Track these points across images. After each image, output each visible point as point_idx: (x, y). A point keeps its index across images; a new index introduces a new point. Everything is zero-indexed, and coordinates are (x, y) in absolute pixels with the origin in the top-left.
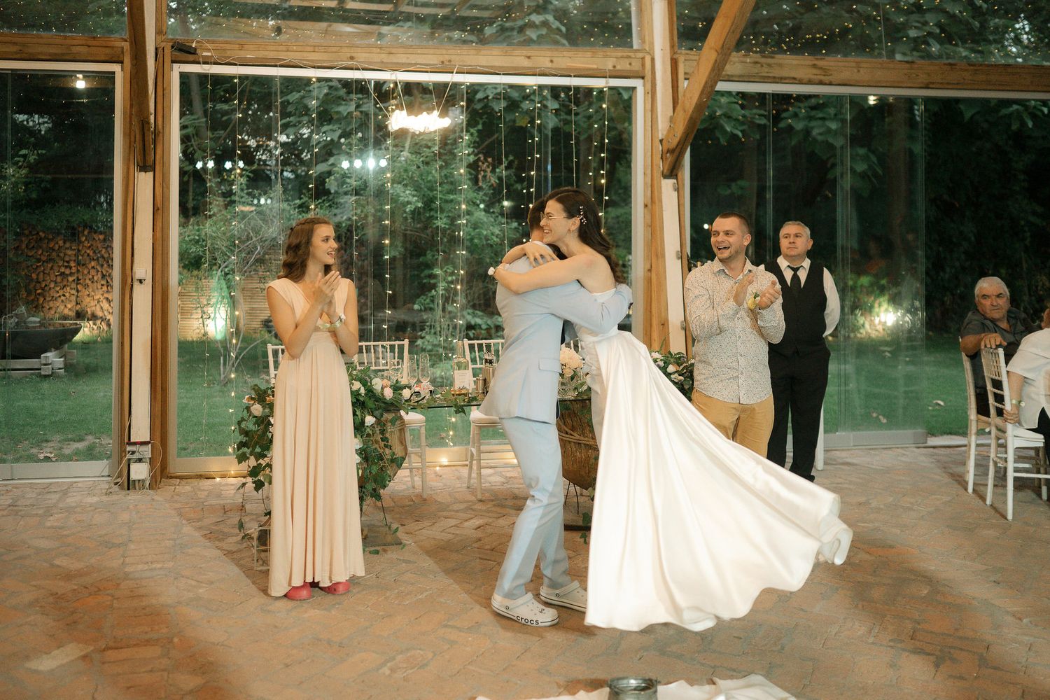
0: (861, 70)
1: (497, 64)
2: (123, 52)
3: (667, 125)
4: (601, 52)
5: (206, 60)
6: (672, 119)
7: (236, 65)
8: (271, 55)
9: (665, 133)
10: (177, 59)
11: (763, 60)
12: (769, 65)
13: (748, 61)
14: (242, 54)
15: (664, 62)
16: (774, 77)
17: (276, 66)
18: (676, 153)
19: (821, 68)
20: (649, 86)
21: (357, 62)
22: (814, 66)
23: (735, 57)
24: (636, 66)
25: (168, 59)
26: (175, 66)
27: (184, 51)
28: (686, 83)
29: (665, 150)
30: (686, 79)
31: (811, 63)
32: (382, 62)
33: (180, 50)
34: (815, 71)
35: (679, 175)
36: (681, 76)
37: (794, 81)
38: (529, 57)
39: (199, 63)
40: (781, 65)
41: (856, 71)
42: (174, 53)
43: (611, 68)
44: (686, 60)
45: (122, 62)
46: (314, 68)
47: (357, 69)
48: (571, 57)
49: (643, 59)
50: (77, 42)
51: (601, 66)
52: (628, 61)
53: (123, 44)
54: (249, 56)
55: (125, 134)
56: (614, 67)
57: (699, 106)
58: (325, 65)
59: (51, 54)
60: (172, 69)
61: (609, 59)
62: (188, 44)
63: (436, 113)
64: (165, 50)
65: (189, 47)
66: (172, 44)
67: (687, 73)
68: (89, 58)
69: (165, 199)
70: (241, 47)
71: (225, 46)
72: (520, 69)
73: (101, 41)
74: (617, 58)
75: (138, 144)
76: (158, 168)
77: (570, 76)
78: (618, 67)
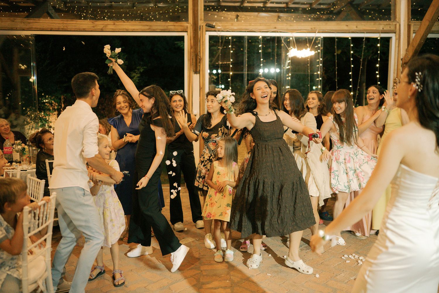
1: (334, 29)
2: (187, 28)
3: (405, 53)
4: (377, 22)
5: (219, 30)
6: (407, 50)
7: (230, 32)
8: (243, 27)
9: (404, 56)
10: (208, 30)
14: (233, 27)
15: (404, 26)
17: (245, 32)
20: (398, 36)
21: (278, 29)
24: (392, 28)
25: (204, 30)
26: (207, 32)
27: (211, 27)
28: (414, 35)
29: (403, 63)
30: (414, 33)
32: (288, 29)
33: (209, 26)
36: (412, 32)
38: (347, 26)
39: (216, 31)
42: (207, 28)
43: (381, 29)
44: (414, 25)
45: (187, 32)
46: (260, 32)
47: (278, 32)
48: (364, 25)
49: (396, 25)
50: (170, 24)
51: (378, 29)
52: (389, 26)
53: (187, 25)
54: (235, 28)
55: (188, 60)
56: (383, 29)
57: (419, 45)
58: (265, 31)
59: (161, 29)
60: (206, 34)
61: (381, 25)
62: (212, 24)
63: (309, 49)
64: (203, 26)
65: (213, 25)
66: (205, 24)
67: (414, 31)
68: (175, 31)
69: (204, 84)
70: (232, 25)
71: (226, 24)
72: (343, 30)
73: (179, 23)
74: (384, 25)
75: (194, 64)
76: (201, 72)
77: (364, 33)
78: (385, 29)
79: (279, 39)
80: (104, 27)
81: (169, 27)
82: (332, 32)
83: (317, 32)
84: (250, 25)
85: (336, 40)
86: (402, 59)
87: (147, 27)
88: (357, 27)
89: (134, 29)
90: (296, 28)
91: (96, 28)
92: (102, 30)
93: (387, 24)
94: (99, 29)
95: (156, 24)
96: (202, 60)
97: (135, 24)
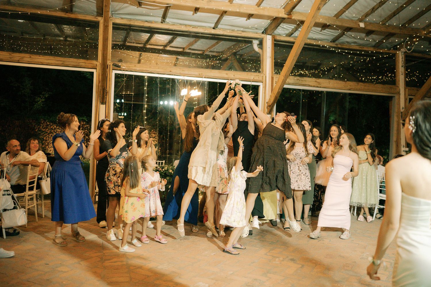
0: (330, 84)
1: (217, 76)
2: (96, 65)
3: (269, 98)
4: (250, 73)
5: (124, 70)
6: (271, 96)
7: (133, 71)
8: (144, 69)
9: (268, 100)
10: (114, 69)
11: (300, 79)
12: (302, 80)
13: (296, 79)
14: (135, 68)
15: (269, 78)
16: (303, 84)
17: (146, 73)
18: (271, 107)
19: (318, 82)
20: (264, 85)
21: (173, 73)
22: (316, 81)
23: (292, 77)
24: (260, 79)
25: (111, 69)
26: (114, 71)
27: (117, 67)
29: (268, 106)
30: (276, 83)
32: (180, 73)
33: (115, 66)
34: (316, 83)
35: (272, 114)
36: (274, 82)
37: (309, 86)
38: (227, 74)
39: (121, 70)
40: (305, 81)
41: (328, 83)
42: (113, 67)
43: (252, 79)
44: (276, 78)
45: (96, 69)
46: (158, 74)
47: (172, 75)
48: (240, 75)
49: (263, 76)
50: (82, 62)
51: (249, 78)
52: (258, 77)
53: (97, 63)
54: (137, 69)
55: (96, 92)
56: (254, 78)
57: (278, 93)
58: (162, 73)
60: (112, 72)
61: (252, 76)
63: (197, 90)
64: (111, 66)
65: (119, 65)
66: (113, 64)
67: (276, 82)
68: (85, 67)
69: (109, 113)
70: (135, 66)
71: (130, 65)
72: (224, 77)
73: (89, 61)
74: (254, 76)
75: (101, 96)
76: (107, 103)
78: (255, 79)
79: (173, 80)
80: (20, 59)
81: (81, 64)
82: (215, 78)
83: (203, 77)
84: (150, 68)
85: (219, 84)
86: (267, 103)
87: (61, 63)
88: (234, 76)
90: (187, 73)
91: (12, 59)
92: (18, 62)
93: (256, 76)
94: (16, 60)
95: (68, 60)
96: (108, 93)
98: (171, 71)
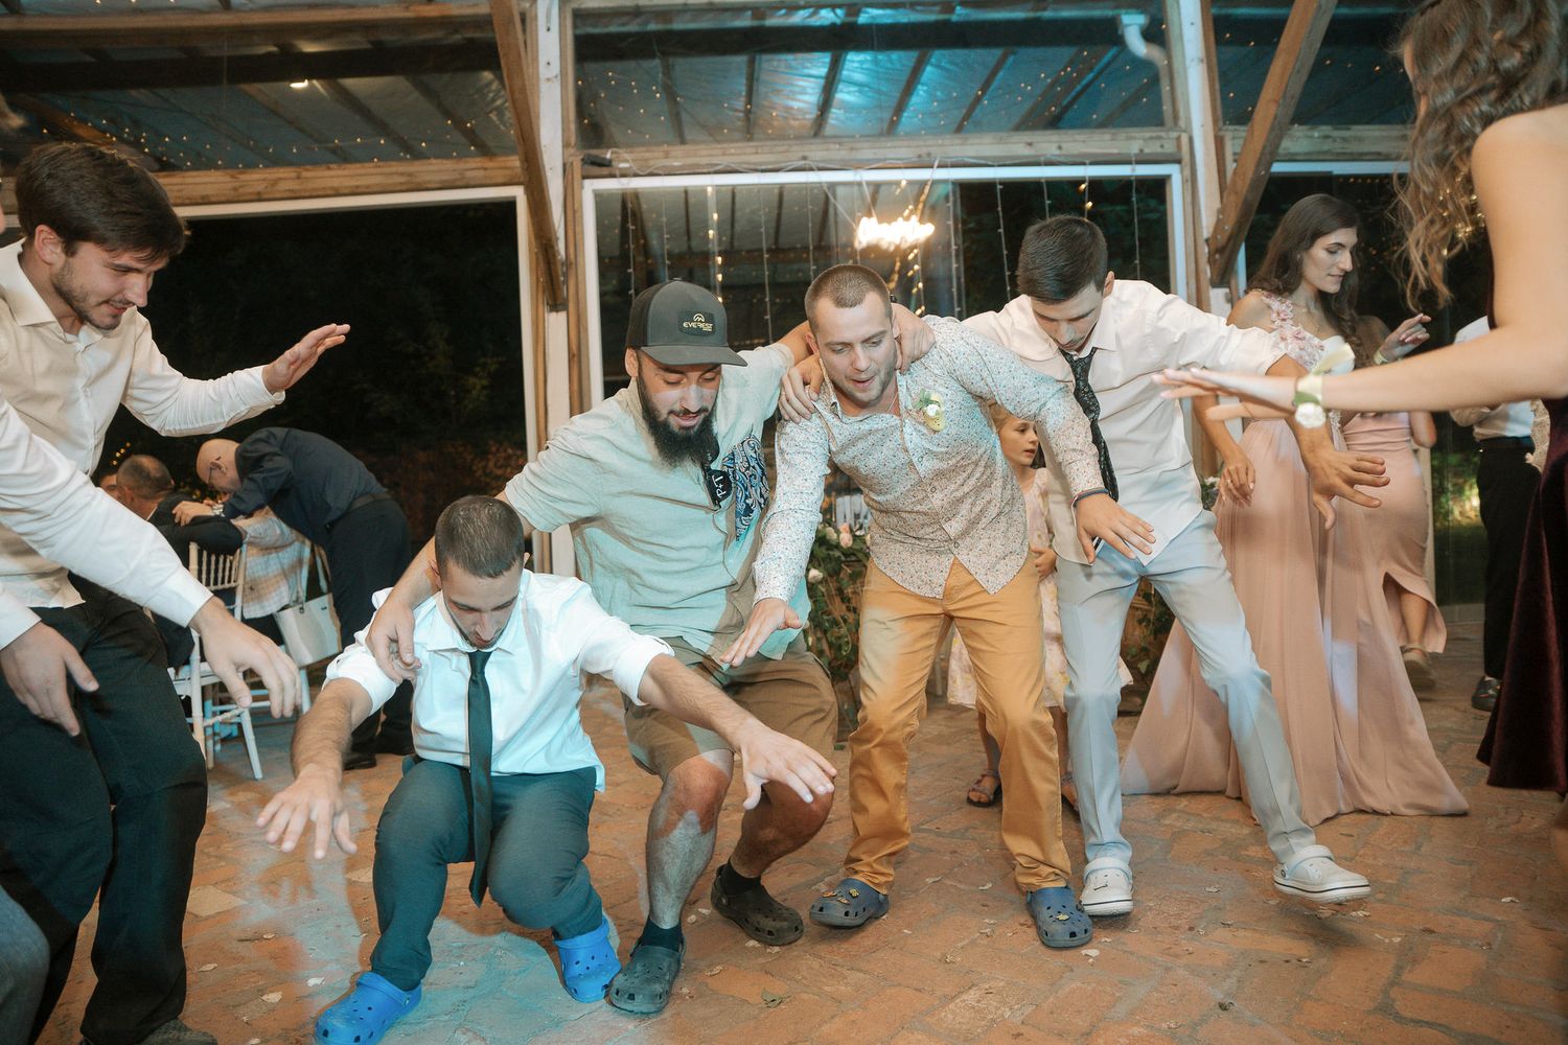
1: (989, 154)
3: (1213, 221)
5: (624, 172)
6: (1219, 212)
7: (660, 175)
8: (704, 161)
9: (1211, 230)
10: (589, 174)
11: (1336, 133)
12: (1345, 138)
13: (1316, 135)
14: (667, 163)
15: (1205, 142)
16: (1352, 154)
17: (709, 173)
18: (1226, 254)
20: (1187, 172)
21: (814, 162)
23: (1298, 130)
24: (1170, 148)
26: (587, 182)
27: (598, 166)
28: (1235, 165)
29: (1212, 251)
30: (1235, 161)
31: (1401, 133)
32: (843, 160)
33: (592, 162)
35: (1233, 282)
36: (1229, 156)
38: (1030, 144)
39: (615, 176)
40: (1360, 140)
42: (585, 167)
44: (1234, 138)
45: (524, 184)
46: (756, 171)
47: (811, 169)
48: (1084, 141)
49: (1177, 138)
50: (472, 165)
51: (1124, 151)
52: (1158, 143)
54: (676, 164)
55: (531, 270)
56: (1141, 151)
58: (770, 167)
59: (441, 182)
60: (582, 187)
61: (1134, 141)
62: (603, 156)
63: (914, 218)
64: (575, 164)
65: (605, 159)
66: (580, 157)
67: (1235, 154)
68: (488, 182)
69: (582, 343)
70: (667, 155)
71: (648, 155)
73: (498, 161)
74: (1145, 140)
76: (571, 306)
77: (1084, 164)
78: (1146, 151)
80: (266, 187)
81: (471, 174)
82: (983, 162)
83: (936, 164)
84: (723, 154)
85: (999, 187)
86: (1207, 241)
89: (357, 187)
90: (869, 156)
91: (242, 191)
93: (1151, 138)
94: (250, 194)
95: (426, 168)
96: (573, 266)
97: (362, 171)
98: (804, 158)
